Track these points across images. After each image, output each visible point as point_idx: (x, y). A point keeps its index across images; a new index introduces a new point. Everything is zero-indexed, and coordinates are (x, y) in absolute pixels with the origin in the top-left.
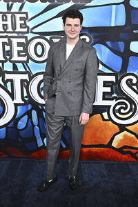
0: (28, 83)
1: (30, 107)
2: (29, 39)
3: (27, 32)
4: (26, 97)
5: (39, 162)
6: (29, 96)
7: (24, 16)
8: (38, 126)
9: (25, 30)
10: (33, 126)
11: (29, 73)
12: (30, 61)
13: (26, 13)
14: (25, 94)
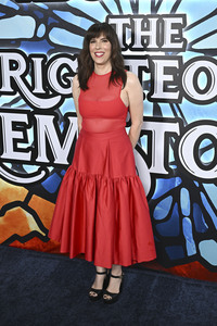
0: (178, 139)
1: (178, 181)
2: (185, 61)
3: (183, 50)
4: (172, 163)
5: (188, 284)
6: (177, 161)
7: (180, 20)
8: (191, 217)
9: (180, 45)
10: (182, 216)
11: (181, 121)
12: (184, 100)
13: (184, 16)
14: (171, 158)
